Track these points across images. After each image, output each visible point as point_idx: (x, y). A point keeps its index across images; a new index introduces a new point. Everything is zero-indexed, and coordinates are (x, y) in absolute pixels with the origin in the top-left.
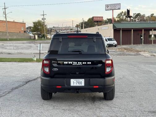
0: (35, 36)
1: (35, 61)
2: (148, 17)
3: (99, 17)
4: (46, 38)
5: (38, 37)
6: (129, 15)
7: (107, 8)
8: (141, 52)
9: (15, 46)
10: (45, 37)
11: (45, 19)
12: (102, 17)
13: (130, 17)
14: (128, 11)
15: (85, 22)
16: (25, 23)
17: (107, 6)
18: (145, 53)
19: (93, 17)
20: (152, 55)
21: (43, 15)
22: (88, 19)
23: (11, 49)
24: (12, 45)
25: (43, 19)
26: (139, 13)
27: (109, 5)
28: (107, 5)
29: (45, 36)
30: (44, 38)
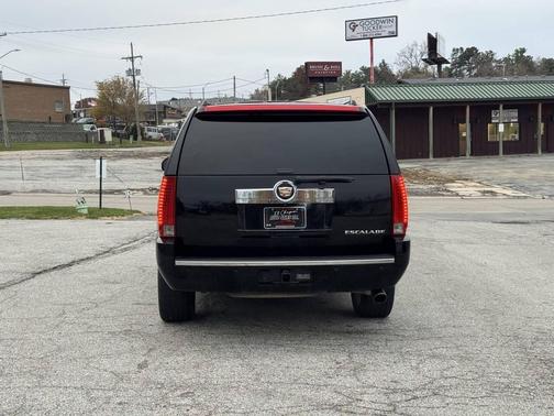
0: (102, 132)
1: (81, 215)
2: (507, 60)
3: (329, 64)
4: (143, 139)
5: (113, 135)
6: (436, 54)
7: (349, 31)
8: (453, 181)
9: (27, 168)
10: (140, 137)
11: (138, 72)
12: (340, 64)
13: (440, 61)
14: (432, 42)
15: (285, 80)
16: (68, 88)
17: (352, 25)
18: (466, 186)
19: (306, 64)
20: (488, 192)
21: (132, 58)
22: (294, 70)
23: (13, 179)
24: (18, 163)
25: (133, 72)
26: (474, 48)
27: (357, 23)
28: (352, 22)
29: (139, 132)
30: (135, 139)
